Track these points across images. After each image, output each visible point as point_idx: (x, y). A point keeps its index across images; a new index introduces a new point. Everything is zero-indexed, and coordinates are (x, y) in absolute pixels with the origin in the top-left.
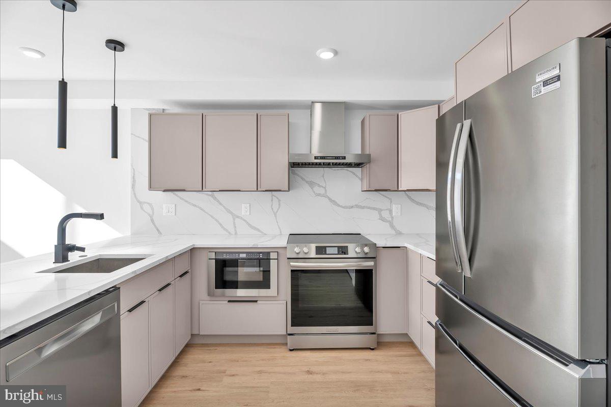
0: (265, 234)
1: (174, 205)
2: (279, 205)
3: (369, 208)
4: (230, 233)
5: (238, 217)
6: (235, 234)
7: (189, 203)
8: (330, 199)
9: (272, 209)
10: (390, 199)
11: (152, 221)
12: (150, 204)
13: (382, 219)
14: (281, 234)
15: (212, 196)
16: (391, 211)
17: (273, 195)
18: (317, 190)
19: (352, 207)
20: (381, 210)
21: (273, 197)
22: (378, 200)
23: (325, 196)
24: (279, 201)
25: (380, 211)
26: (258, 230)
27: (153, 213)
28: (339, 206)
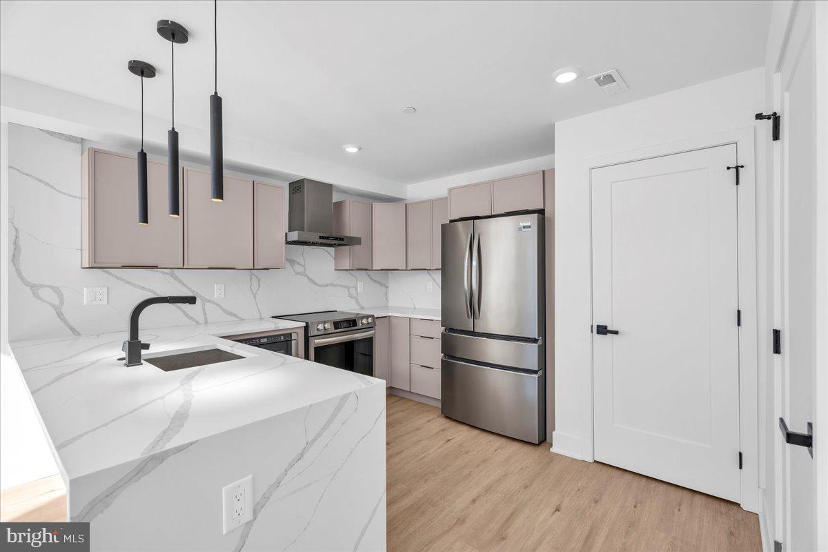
0: (243, 320)
1: (105, 290)
2: (259, 285)
3: (340, 286)
4: (197, 322)
5: (209, 301)
6: (205, 323)
7: (134, 285)
8: (308, 278)
9: (251, 290)
10: (356, 277)
11: (60, 315)
12: (56, 290)
13: (351, 296)
14: (261, 319)
15: (172, 275)
16: (356, 289)
17: (252, 274)
18: (298, 268)
19: (327, 285)
20: (350, 288)
21: (253, 276)
22: (346, 278)
23: (304, 274)
24: (259, 280)
25: (348, 288)
26: (235, 315)
27: (62, 303)
28: (316, 284)
